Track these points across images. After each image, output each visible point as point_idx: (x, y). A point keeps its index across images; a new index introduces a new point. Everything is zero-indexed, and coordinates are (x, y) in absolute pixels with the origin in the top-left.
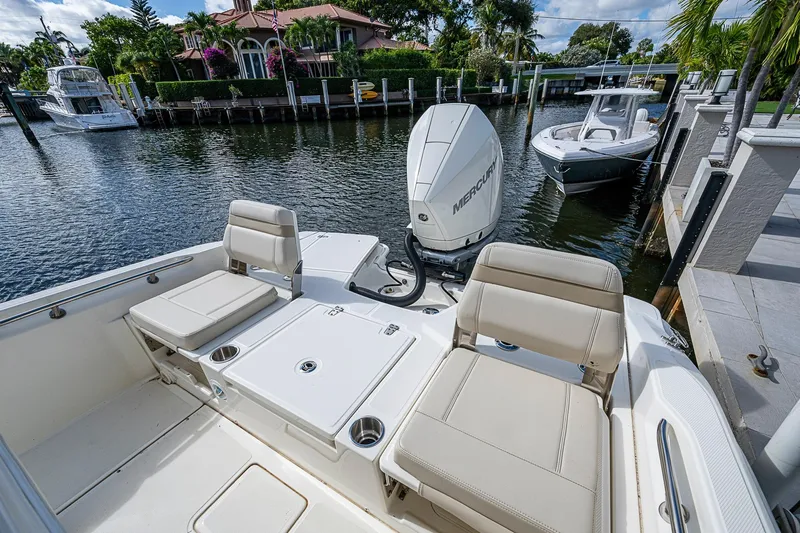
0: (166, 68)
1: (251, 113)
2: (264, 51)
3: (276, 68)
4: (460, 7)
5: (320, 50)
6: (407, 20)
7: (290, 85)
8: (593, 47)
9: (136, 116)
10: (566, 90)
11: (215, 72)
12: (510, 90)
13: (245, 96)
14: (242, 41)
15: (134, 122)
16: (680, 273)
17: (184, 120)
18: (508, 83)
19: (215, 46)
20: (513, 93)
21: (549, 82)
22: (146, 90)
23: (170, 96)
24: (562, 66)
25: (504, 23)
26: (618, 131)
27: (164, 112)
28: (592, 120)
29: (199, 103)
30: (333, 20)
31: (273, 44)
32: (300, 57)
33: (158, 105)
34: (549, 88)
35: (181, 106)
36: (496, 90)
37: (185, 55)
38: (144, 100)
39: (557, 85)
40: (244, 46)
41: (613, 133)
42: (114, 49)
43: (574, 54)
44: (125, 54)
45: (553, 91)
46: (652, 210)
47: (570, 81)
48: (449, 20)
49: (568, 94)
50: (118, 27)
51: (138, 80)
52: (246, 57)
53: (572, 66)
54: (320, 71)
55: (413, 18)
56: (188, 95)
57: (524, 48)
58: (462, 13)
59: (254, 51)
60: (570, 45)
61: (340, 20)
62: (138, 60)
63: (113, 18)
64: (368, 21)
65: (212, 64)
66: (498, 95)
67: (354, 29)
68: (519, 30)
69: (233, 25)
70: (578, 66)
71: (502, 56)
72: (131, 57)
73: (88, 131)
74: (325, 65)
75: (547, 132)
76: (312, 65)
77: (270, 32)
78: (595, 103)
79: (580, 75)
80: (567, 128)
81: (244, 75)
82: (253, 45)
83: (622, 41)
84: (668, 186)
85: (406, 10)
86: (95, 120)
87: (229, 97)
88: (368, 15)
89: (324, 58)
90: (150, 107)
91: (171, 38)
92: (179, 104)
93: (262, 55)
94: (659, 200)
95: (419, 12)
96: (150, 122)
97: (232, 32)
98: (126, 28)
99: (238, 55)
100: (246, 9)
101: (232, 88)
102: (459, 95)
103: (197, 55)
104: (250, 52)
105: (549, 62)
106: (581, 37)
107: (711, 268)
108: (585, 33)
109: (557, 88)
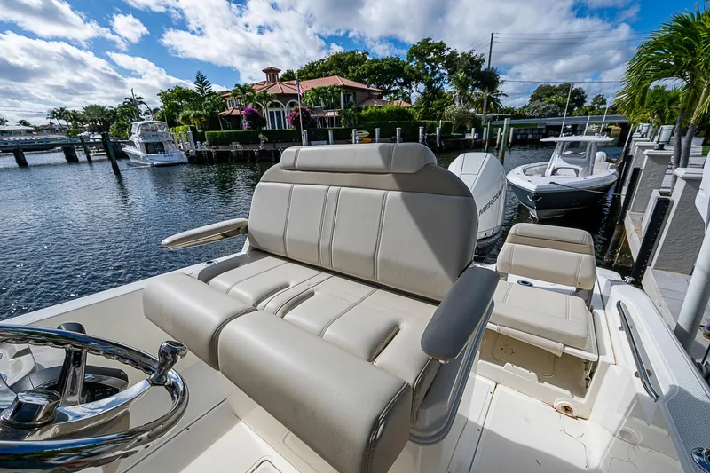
0: (213, 121)
1: (273, 154)
2: (285, 110)
3: (295, 122)
4: (438, 75)
5: (328, 108)
6: (395, 85)
7: (304, 133)
8: (551, 102)
9: (187, 155)
10: (530, 136)
11: (250, 124)
12: (480, 136)
13: (270, 141)
14: (270, 102)
15: (185, 159)
16: (643, 274)
17: (223, 158)
18: (479, 131)
19: (250, 106)
20: (484, 138)
21: (514, 130)
22: (198, 137)
23: (215, 141)
24: (525, 117)
25: (474, 86)
26: (580, 169)
27: (209, 153)
28: (556, 161)
29: (236, 147)
30: (341, 87)
31: (292, 105)
32: (312, 113)
33: (204, 147)
34: (514, 135)
35: (222, 148)
36: (468, 137)
37: (227, 112)
38: (196, 144)
39: (522, 132)
40: (271, 106)
41: (577, 171)
42: (178, 109)
43: (535, 108)
44: (186, 112)
45: (518, 137)
46: (616, 231)
47: (533, 130)
48: (429, 84)
49: (531, 139)
50: (183, 94)
51: (193, 129)
52: (272, 113)
53: (534, 117)
54: (327, 122)
55: (400, 84)
56: (227, 140)
57: (492, 103)
58: (438, 80)
59: (278, 109)
60: (531, 101)
61: (344, 87)
62: (194, 117)
63: (180, 88)
64: (366, 87)
65: (248, 119)
66: (471, 140)
67: (354, 93)
68: (487, 91)
69: (265, 92)
70: (540, 117)
71: (472, 110)
72: (190, 114)
73: (153, 166)
74: (331, 118)
75: (519, 169)
76: (322, 119)
78: (558, 148)
79: (541, 124)
80: (536, 166)
81: (269, 127)
82: (277, 105)
83: (578, 97)
84: (628, 212)
85: (395, 78)
86: (159, 159)
87: (258, 142)
88: (365, 83)
89: (330, 114)
90: (199, 149)
91: (220, 101)
92: (220, 147)
93: (283, 112)
94: (622, 223)
95: (404, 79)
96: (197, 160)
97: (265, 97)
98: (188, 95)
99: (265, 112)
100: (274, 81)
101: (261, 136)
102: (438, 141)
103: (236, 112)
104: (275, 110)
105: (514, 114)
106: (540, 94)
107: (667, 270)
108: (543, 92)
109: (522, 134)
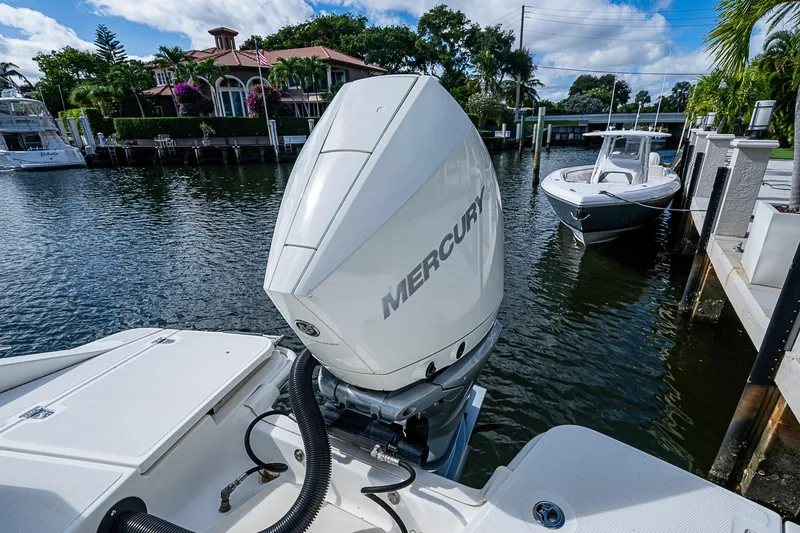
0: (128, 103)
1: (224, 153)
2: (246, 89)
3: (257, 106)
4: (458, 55)
5: (310, 90)
6: (404, 65)
7: (271, 124)
8: (593, 96)
9: (84, 154)
10: (571, 136)
11: (186, 108)
12: (513, 134)
13: (218, 135)
14: (221, 79)
15: (80, 159)
17: (143, 159)
18: (511, 128)
19: (190, 83)
20: (517, 137)
21: (553, 129)
22: (98, 124)
23: (129, 133)
24: (565, 113)
25: (503, 71)
26: (634, 174)
27: (120, 151)
28: (604, 162)
29: (163, 141)
30: (324, 61)
31: (256, 82)
32: (284, 96)
33: (114, 142)
34: (553, 134)
35: (141, 143)
36: (498, 134)
37: (154, 91)
38: (95, 135)
39: (561, 131)
40: (223, 84)
41: (629, 176)
42: (71, 83)
43: (575, 102)
44: (81, 89)
45: (558, 137)
47: (574, 128)
48: (448, 65)
49: (573, 140)
50: (76, 60)
51: (94, 117)
52: (226, 95)
53: (575, 113)
54: (309, 112)
55: (410, 64)
56: (150, 132)
57: (525, 95)
58: (459, 61)
59: (235, 89)
60: (571, 94)
61: (330, 61)
62: (96, 95)
63: (73, 51)
64: (362, 63)
65: (182, 100)
66: (501, 139)
67: (347, 72)
68: (519, 78)
69: (211, 63)
70: (581, 113)
71: (504, 102)
72: (89, 91)
73: (19, 170)
74: (312, 105)
75: (557, 174)
76: (300, 105)
77: (254, 70)
78: (606, 145)
79: (582, 122)
80: (579, 170)
81: (220, 112)
82: (234, 83)
83: (622, 92)
85: (403, 55)
86: (31, 158)
87: (199, 135)
88: (362, 59)
89: (313, 98)
90: (102, 145)
91: (144, 75)
92: (139, 142)
93: (244, 93)
95: (416, 57)
96: (99, 161)
97: (209, 68)
98: (88, 61)
99: (216, 93)
100: (228, 47)
101: (203, 126)
103: (168, 92)
104: (230, 90)
105: (551, 109)
106: (580, 87)
108: (584, 84)
109: (561, 134)
